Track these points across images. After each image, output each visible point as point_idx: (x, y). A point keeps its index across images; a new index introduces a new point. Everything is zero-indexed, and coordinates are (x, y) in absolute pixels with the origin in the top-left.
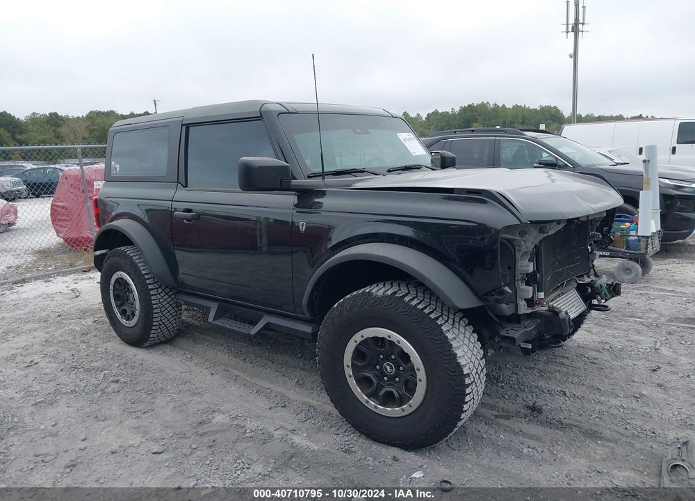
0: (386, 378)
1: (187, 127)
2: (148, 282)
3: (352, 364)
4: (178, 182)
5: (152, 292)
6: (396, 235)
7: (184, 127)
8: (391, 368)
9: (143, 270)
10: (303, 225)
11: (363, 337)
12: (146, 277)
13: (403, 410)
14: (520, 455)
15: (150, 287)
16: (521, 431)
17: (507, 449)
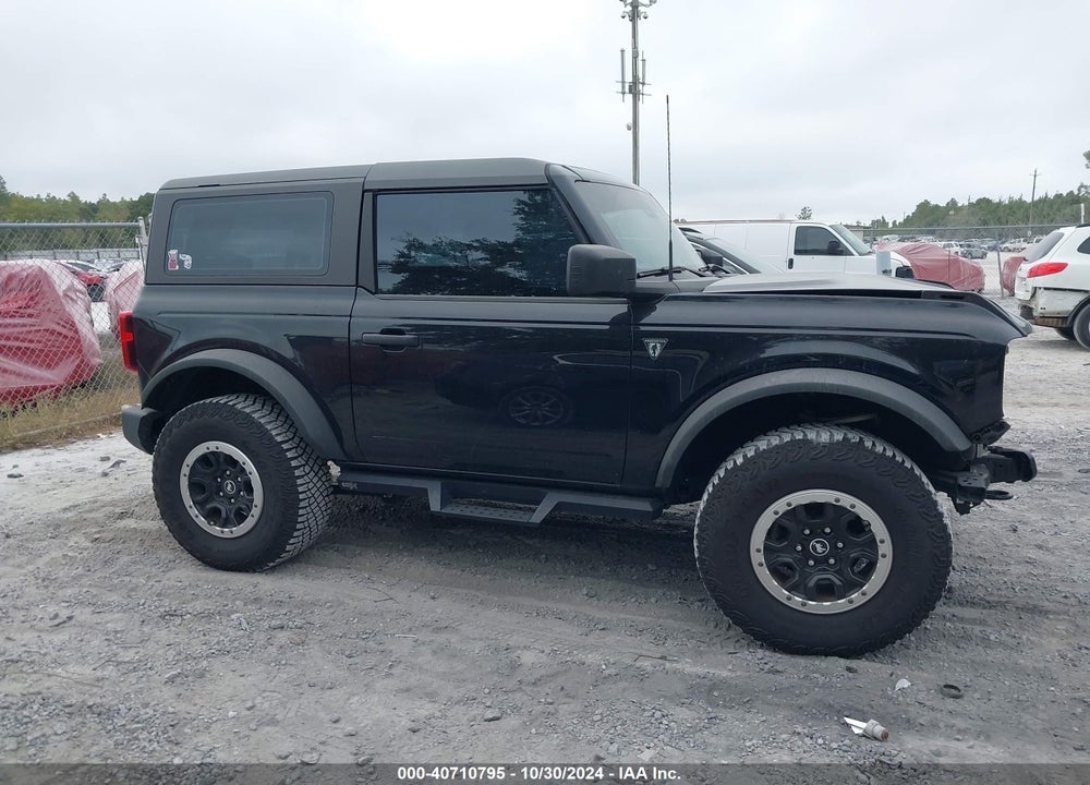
0: (811, 563)
1: (376, 193)
2: (289, 455)
3: (764, 548)
4: (357, 285)
5: (297, 473)
6: (842, 356)
7: (368, 196)
8: (824, 546)
9: (277, 435)
10: (654, 348)
11: (789, 505)
12: (285, 446)
13: (851, 602)
14: (985, 642)
15: (293, 463)
16: (954, 616)
17: (967, 637)
